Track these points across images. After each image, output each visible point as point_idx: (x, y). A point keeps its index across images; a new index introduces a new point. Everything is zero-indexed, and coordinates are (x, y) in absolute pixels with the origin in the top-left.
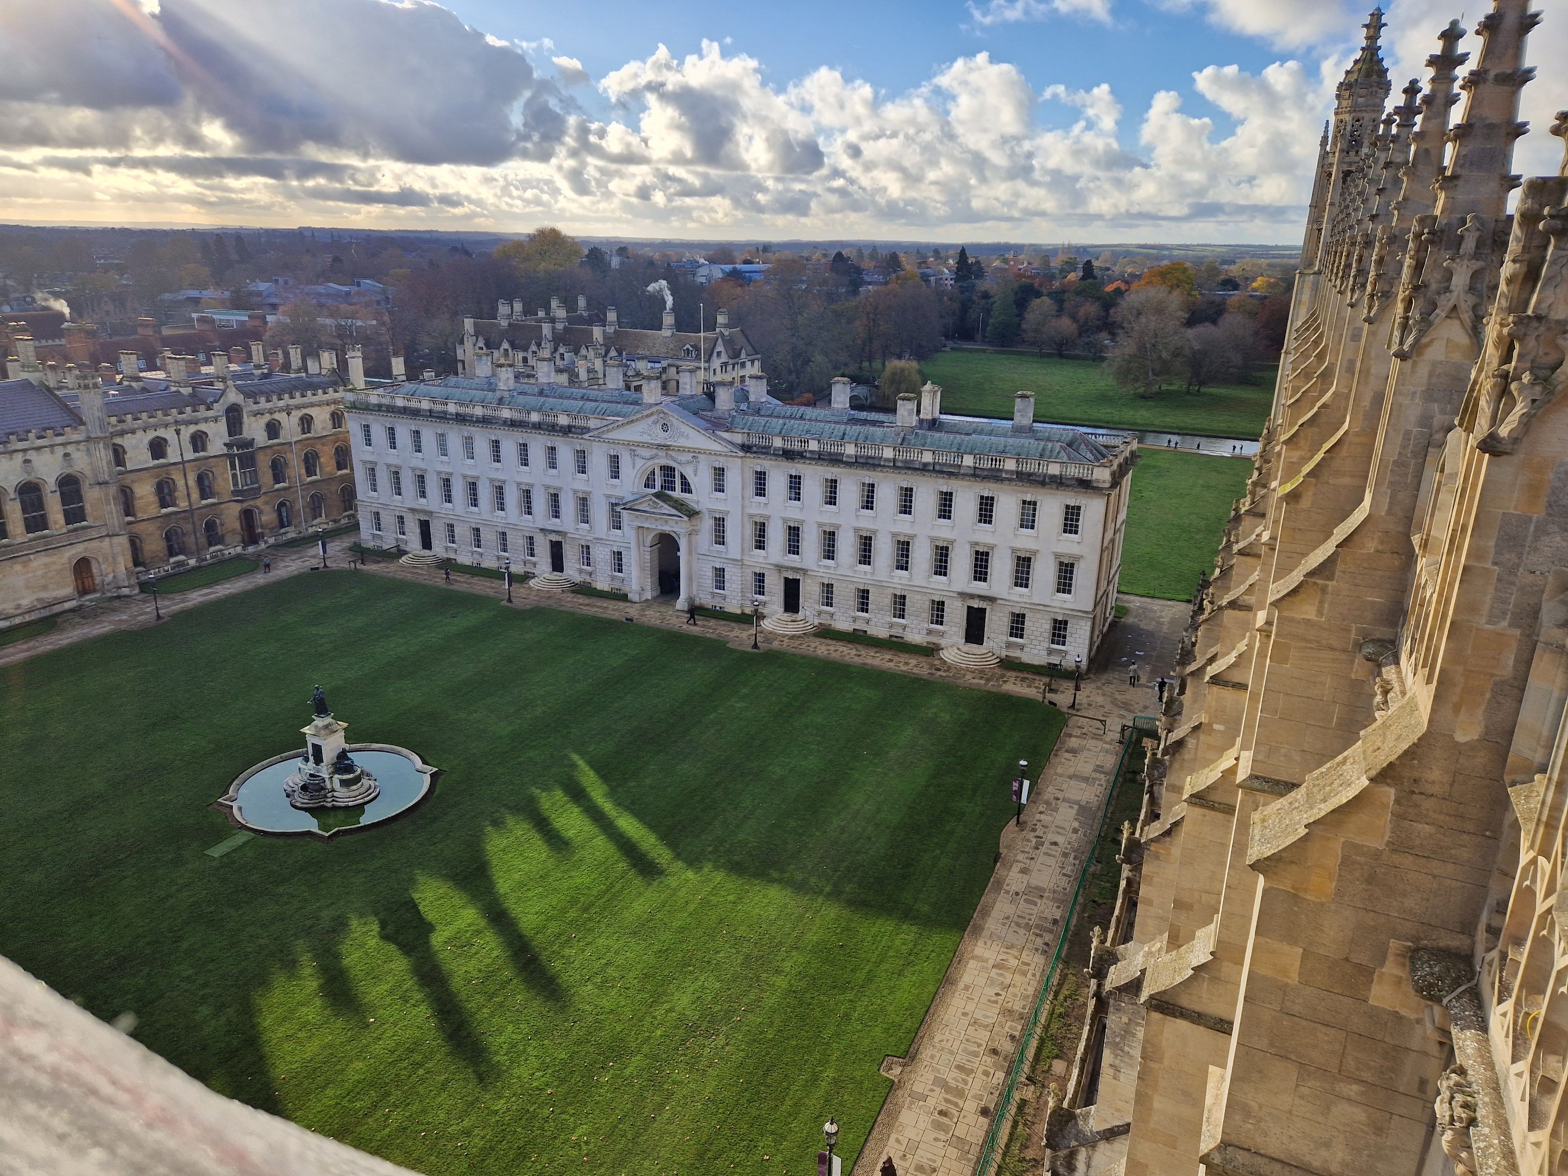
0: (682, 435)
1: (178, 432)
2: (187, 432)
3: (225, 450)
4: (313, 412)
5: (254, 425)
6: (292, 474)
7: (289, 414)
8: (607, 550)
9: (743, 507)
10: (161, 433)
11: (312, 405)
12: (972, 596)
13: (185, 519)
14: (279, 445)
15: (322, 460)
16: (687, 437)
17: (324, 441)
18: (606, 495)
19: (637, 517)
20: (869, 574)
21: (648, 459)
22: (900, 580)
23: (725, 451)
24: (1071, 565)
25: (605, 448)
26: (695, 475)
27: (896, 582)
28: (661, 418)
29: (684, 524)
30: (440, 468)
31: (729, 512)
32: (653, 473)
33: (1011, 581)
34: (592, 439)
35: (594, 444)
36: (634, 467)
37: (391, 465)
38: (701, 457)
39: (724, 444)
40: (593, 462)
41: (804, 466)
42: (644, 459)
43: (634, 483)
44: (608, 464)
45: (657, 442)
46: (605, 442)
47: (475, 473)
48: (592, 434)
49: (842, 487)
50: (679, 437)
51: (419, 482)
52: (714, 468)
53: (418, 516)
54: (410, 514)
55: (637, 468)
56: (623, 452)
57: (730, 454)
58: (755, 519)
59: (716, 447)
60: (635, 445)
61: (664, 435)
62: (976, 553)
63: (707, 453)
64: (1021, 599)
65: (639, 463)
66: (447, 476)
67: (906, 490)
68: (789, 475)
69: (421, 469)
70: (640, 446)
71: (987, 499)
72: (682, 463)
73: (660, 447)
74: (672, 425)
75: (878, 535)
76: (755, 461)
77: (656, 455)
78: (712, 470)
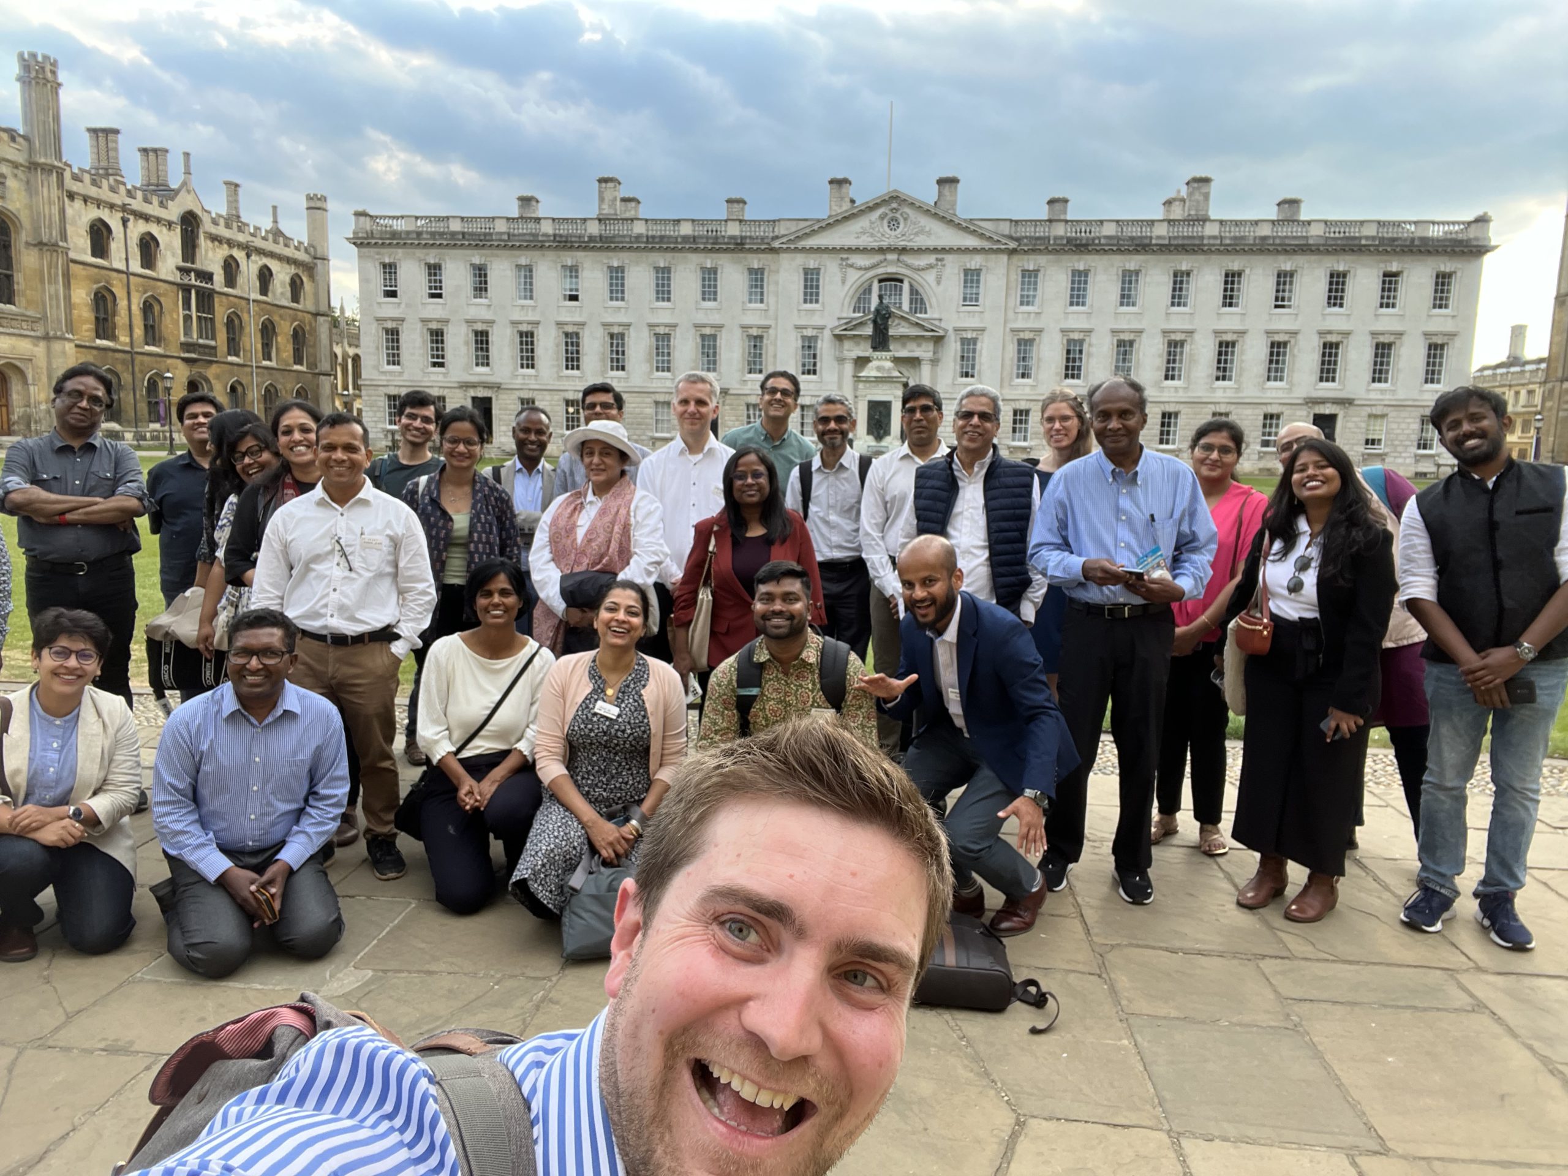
0: (921, 231)
1: (125, 222)
2: (138, 228)
3: (177, 277)
4: (274, 265)
5: (210, 254)
6: (248, 347)
7: (248, 256)
9: (1006, 322)
10: (105, 215)
11: (272, 255)
12: (1323, 401)
13: (124, 362)
14: (236, 297)
15: (279, 339)
16: (929, 234)
17: (282, 311)
18: (797, 327)
19: (858, 344)
20: (1181, 391)
21: (867, 269)
22: (1225, 392)
23: (987, 245)
24: (1442, 346)
25: (800, 260)
26: (939, 283)
27: (1219, 395)
28: (892, 210)
29: (930, 346)
30: (517, 316)
31: (983, 330)
32: (868, 290)
33: (1368, 376)
34: (784, 246)
35: (784, 256)
36: (844, 282)
37: (430, 321)
38: (949, 258)
39: (988, 234)
40: (777, 283)
41: (1096, 257)
42: (860, 269)
43: (843, 304)
44: (802, 283)
45: (885, 244)
46: (803, 250)
47: (578, 319)
48: (784, 240)
49: (1148, 279)
50: (916, 234)
51: (477, 342)
52: (967, 272)
53: (472, 393)
54: (457, 391)
55: (849, 283)
56: (828, 264)
57: (995, 247)
58: (1022, 335)
59: (971, 242)
60: (850, 250)
61: (893, 233)
62: (1325, 345)
63: (960, 251)
64: (1380, 397)
65: (854, 276)
66: (529, 328)
67: (1233, 276)
68: (1070, 274)
69: (484, 322)
70: (857, 250)
71: (1338, 276)
72: (918, 269)
73: (890, 250)
74: (905, 219)
75: (1196, 336)
76: (1026, 257)
77: (881, 262)
78: (962, 275)
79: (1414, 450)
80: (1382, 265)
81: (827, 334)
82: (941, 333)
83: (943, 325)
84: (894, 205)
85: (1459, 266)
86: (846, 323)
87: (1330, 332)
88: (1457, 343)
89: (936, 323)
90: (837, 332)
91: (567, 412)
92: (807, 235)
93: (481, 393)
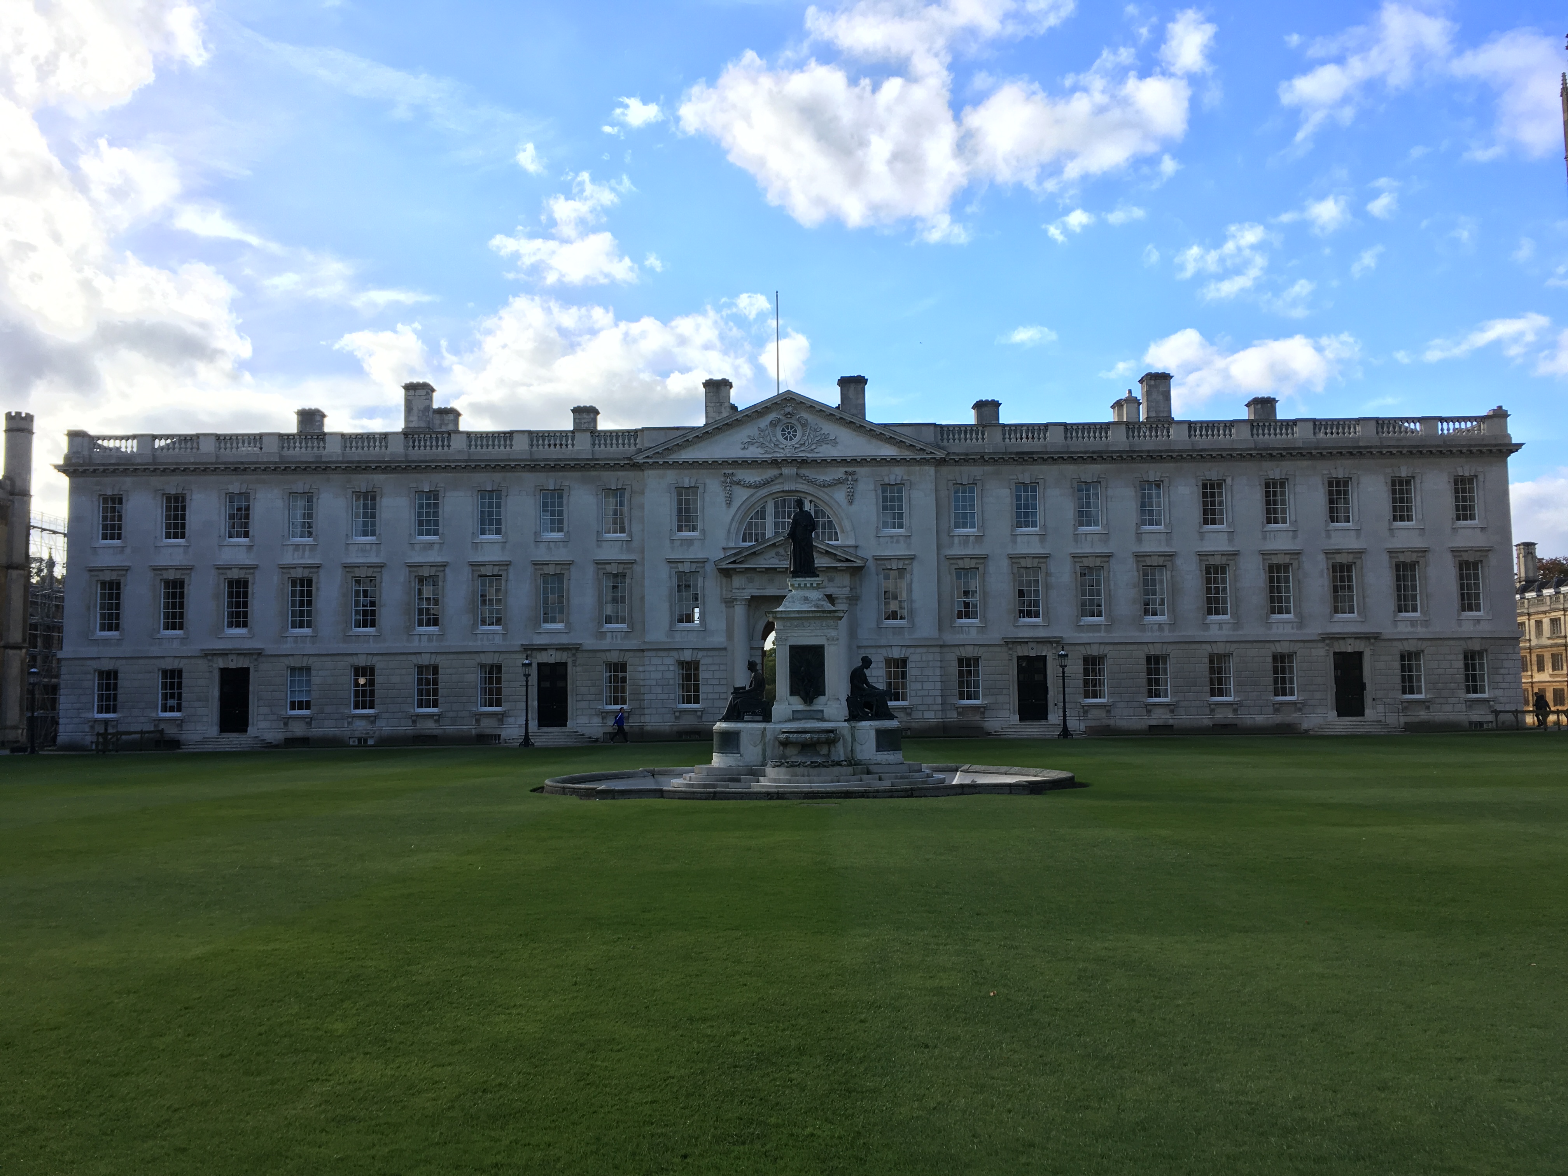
0: (824, 439)
8: (669, 661)
9: (939, 547)
12: (1341, 637)
16: (835, 442)
18: (670, 562)
19: (751, 581)
20: (1166, 628)
21: (758, 486)
22: (1220, 628)
23: (908, 454)
24: (1475, 565)
25: (671, 476)
26: (851, 503)
27: (1214, 633)
28: (786, 415)
29: (845, 580)
30: (289, 558)
31: (912, 558)
32: (761, 514)
33: (1392, 605)
34: (650, 461)
35: (651, 475)
36: (729, 504)
37: (165, 569)
38: (862, 471)
39: (908, 442)
40: (642, 507)
41: (1045, 468)
42: (749, 486)
43: (729, 531)
44: (675, 505)
45: (780, 455)
46: (676, 465)
47: (373, 559)
48: (650, 453)
49: (1110, 492)
50: (819, 443)
51: (230, 595)
52: (885, 486)
53: (221, 663)
54: (199, 661)
55: (736, 504)
56: (708, 481)
57: (918, 457)
58: (961, 564)
59: (888, 451)
60: (736, 463)
61: (789, 443)
62: (1334, 567)
63: (875, 462)
64: (1409, 629)
65: (742, 495)
66: (306, 573)
67: (1212, 486)
68: (1013, 487)
69: (242, 568)
70: (745, 464)
71: (1338, 484)
72: (825, 485)
73: (786, 462)
74: (804, 425)
75: (1179, 561)
76: (957, 469)
77: (776, 478)
78: (880, 492)
79: (1463, 695)
80: (1389, 470)
81: (710, 568)
82: (859, 563)
83: (860, 553)
84: (788, 410)
85: (1480, 469)
86: (735, 554)
87: (1338, 552)
88: (1493, 560)
89: (851, 550)
90: (724, 566)
91: (357, 684)
92: (679, 447)
93: (234, 663)
